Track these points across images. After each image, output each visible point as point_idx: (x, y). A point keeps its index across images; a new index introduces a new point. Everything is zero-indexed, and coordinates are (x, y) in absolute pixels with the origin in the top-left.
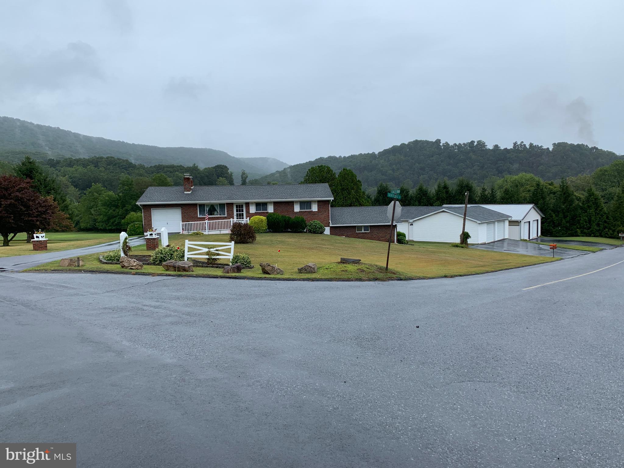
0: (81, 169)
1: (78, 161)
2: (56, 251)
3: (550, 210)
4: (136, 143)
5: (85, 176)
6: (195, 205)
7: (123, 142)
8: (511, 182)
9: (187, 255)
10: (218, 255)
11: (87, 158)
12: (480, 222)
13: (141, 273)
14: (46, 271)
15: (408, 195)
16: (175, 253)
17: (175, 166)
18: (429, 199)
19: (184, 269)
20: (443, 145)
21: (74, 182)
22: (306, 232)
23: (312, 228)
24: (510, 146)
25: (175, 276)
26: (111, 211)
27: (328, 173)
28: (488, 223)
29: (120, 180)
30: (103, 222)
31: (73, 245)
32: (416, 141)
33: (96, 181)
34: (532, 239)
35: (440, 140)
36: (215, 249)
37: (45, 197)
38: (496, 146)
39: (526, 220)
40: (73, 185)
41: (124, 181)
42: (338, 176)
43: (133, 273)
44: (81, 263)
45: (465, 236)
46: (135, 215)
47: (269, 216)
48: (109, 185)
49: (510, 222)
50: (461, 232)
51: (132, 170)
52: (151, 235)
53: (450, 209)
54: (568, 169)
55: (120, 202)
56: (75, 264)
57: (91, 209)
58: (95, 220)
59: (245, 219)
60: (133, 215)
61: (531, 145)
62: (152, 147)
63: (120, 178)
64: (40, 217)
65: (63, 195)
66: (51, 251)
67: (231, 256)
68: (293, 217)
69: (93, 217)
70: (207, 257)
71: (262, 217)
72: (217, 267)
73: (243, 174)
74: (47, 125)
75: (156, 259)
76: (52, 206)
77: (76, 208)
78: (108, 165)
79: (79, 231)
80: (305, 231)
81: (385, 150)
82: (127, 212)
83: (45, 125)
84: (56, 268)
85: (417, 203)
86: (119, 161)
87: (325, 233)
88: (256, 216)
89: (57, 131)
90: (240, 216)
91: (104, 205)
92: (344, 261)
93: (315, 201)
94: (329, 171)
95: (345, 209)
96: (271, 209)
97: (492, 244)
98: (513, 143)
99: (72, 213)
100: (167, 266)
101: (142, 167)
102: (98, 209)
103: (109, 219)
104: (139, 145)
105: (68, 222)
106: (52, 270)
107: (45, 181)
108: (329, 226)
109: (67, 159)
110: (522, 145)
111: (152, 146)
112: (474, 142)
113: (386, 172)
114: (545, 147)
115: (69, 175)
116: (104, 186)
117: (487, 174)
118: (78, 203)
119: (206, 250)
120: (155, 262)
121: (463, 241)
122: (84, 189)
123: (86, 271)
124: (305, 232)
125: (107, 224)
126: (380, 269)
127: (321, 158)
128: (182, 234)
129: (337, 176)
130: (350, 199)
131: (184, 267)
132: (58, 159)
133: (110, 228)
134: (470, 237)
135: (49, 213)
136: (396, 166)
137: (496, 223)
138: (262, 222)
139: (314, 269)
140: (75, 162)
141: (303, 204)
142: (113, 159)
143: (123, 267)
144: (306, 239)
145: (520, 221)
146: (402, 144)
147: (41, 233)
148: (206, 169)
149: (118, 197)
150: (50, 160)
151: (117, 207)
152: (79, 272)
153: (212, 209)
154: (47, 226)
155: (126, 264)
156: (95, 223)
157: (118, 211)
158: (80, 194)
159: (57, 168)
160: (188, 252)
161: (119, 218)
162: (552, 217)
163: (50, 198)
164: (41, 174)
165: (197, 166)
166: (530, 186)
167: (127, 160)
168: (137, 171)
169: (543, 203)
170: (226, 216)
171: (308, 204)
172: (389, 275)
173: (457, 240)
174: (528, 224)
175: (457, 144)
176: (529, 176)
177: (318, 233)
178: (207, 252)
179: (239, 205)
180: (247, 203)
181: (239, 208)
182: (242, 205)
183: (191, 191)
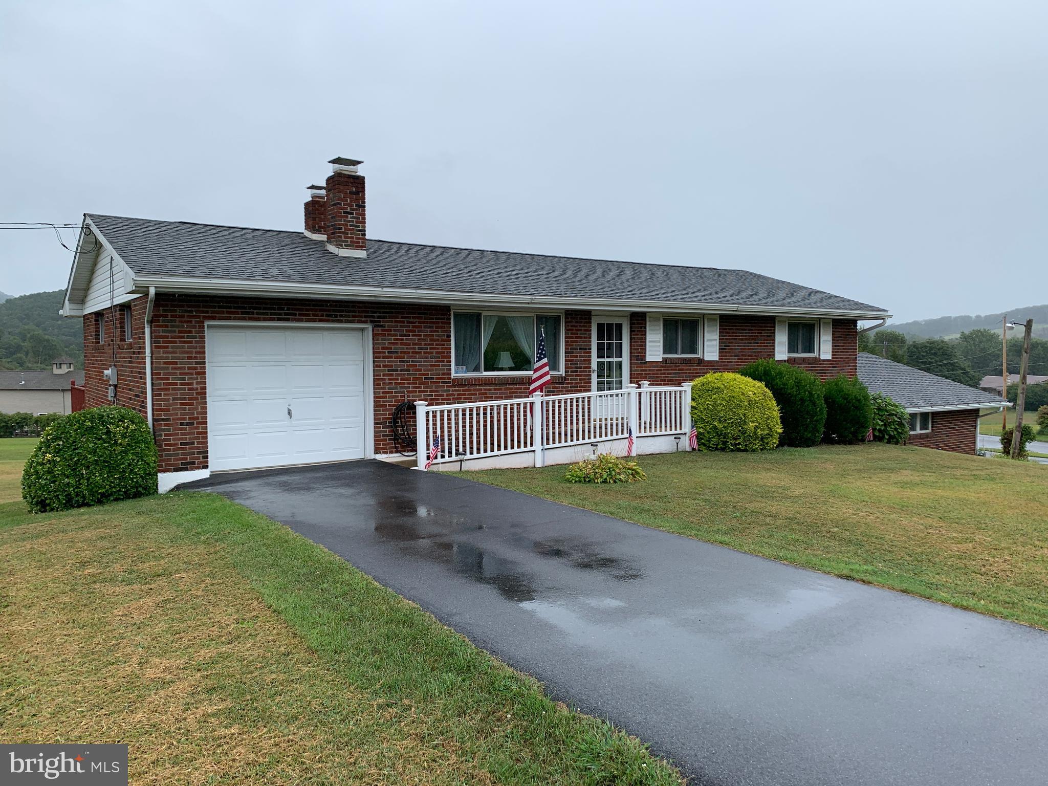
90: (610, 374)
93: (826, 322)
96: (711, 347)
141: (794, 331)
170: (563, 373)
171: (804, 332)
179: (610, 326)
180: (638, 320)
181: (609, 338)
182: (619, 327)
183: (362, 254)
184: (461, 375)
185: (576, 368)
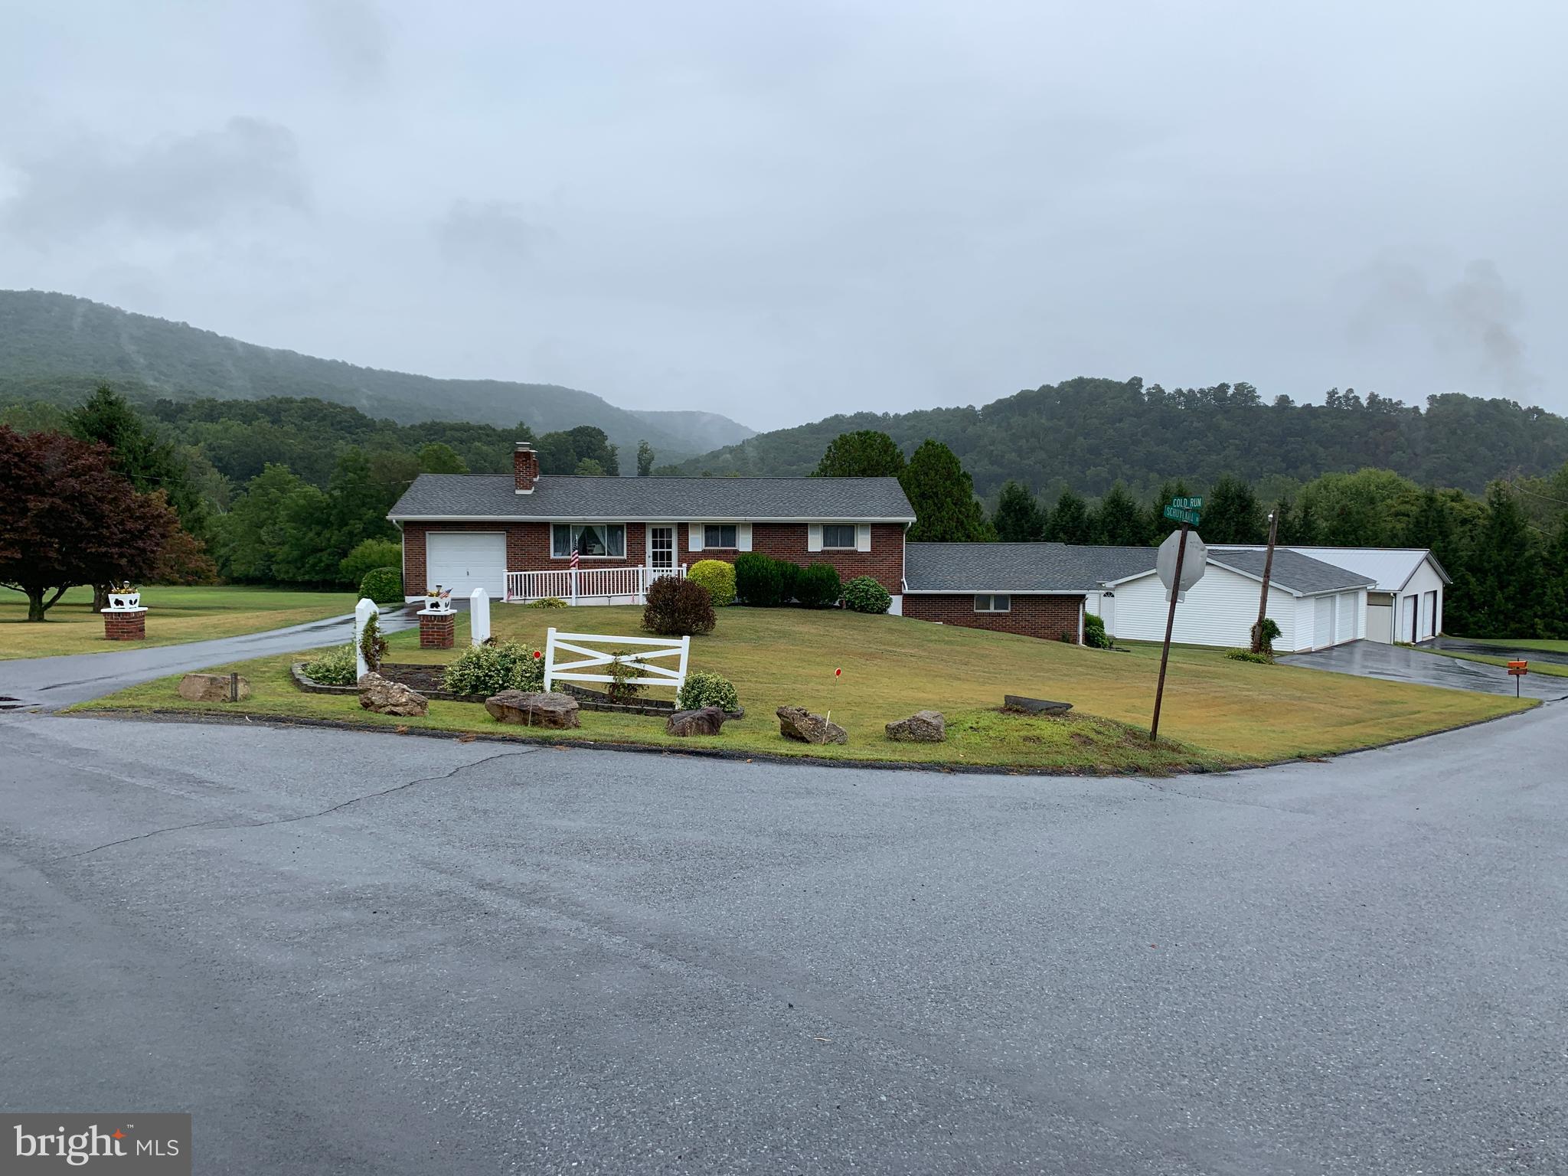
0: (237, 427)
1: (229, 406)
2: (168, 643)
3: (1461, 565)
4: (376, 367)
5: (248, 446)
6: (545, 525)
7: (344, 364)
8: (1338, 490)
9: (552, 672)
10: (642, 674)
11: (251, 399)
12: (1300, 594)
13: (426, 728)
14: (136, 714)
15: (1083, 514)
16: (519, 667)
17: (473, 426)
18: (1137, 527)
19: (554, 720)
20: (1149, 393)
21: (220, 460)
22: (840, 608)
23: (857, 598)
24: (1319, 401)
25: (529, 743)
26: (311, 534)
27: (886, 452)
28: (1318, 597)
29: (333, 457)
30: (289, 562)
31: (215, 626)
32: (1081, 379)
33: (276, 457)
34: (1422, 643)
35: (1141, 379)
36: (633, 657)
37: (145, 491)
38: (1284, 400)
39: (1410, 591)
40: (216, 467)
41: (345, 461)
42: (912, 460)
43: (401, 729)
44: (242, 689)
45: (1265, 631)
46: (376, 548)
47: (741, 562)
48: (308, 468)
49: (1370, 595)
50: (1256, 620)
51: (363, 432)
52: (435, 605)
53: (1219, 557)
54: (1468, 461)
55: (334, 512)
56: (223, 692)
57: (261, 528)
58: (270, 557)
59: (675, 568)
60: (370, 548)
61: (1373, 398)
62: (415, 377)
63: (335, 453)
64: (130, 546)
65: (192, 490)
66: (157, 641)
67: (678, 680)
68: (804, 565)
69: (264, 547)
70: (610, 679)
71: (721, 563)
72: (639, 712)
73: (644, 450)
74: (157, 316)
75: (461, 681)
76: (162, 517)
77: (222, 525)
78: (304, 419)
79: (226, 584)
80: (837, 604)
81: (1000, 402)
82: (353, 539)
83: (151, 316)
84: (167, 705)
85: (1105, 537)
86: (331, 410)
87: (891, 610)
88: (707, 561)
89: (181, 332)
90: (661, 559)
91: (294, 518)
92: (1015, 706)
93: (864, 525)
94: (887, 446)
95: (942, 547)
96: (745, 543)
97: (1326, 653)
98: (1328, 393)
99: (214, 539)
100: (501, 707)
101: (388, 426)
102: (277, 527)
103: (303, 557)
104: (382, 372)
105: (202, 561)
106: (155, 712)
107: (146, 451)
108: (901, 594)
109: (203, 401)
110: (1351, 398)
111: (415, 375)
112: (1228, 387)
113: (1003, 457)
114: (1408, 404)
115: (208, 442)
116: (295, 472)
117: (1259, 469)
118: (229, 511)
119: (606, 659)
120: (457, 692)
121: (1261, 644)
122: (246, 476)
123: (259, 719)
124: (837, 608)
125: (299, 569)
126: (1133, 734)
127: (837, 416)
128: (508, 604)
129: (907, 461)
130: (942, 522)
131: (552, 712)
132: (182, 401)
133: (307, 577)
134: (1279, 633)
135: (152, 536)
136: (1027, 441)
137: (1338, 598)
138: (723, 576)
139: (937, 728)
140: (224, 409)
141: (831, 531)
142: (315, 405)
143: (366, 706)
144: (844, 627)
145: (1395, 594)
146: (1044, 386)
147: (129, 593)
148: (549, 435)
149: (329, 500)
150: (162, 402)
151: (326, 524)
152: (236, 721)
153: (588, 538)
154: (146, 572)
155: (376, 699)
156: (269, 566)
157: (328, 536)
158: (231, 491)
159: (179, 423)
160: (555, 663)
161: (329, 555)
162: (1468, 583)
163: (157, 496)
164: (136, 433)
165: (528, 428)
166: (1399, 501)
167: (353, 409)
168: (377, 437)
169: (1444, 547)
170: (625, 557)
171: (847, 531)
172: (1169, 756)
173: (1244, 641)
174: (1411, 602)
175: (1185, 390)
176: (1386, 475)
177: (871, 612)
178: (611, 665)
179: (662, 532)
180: (683, 527)
181: (661, 537)
182: (669, 531)
185: (634, 555)
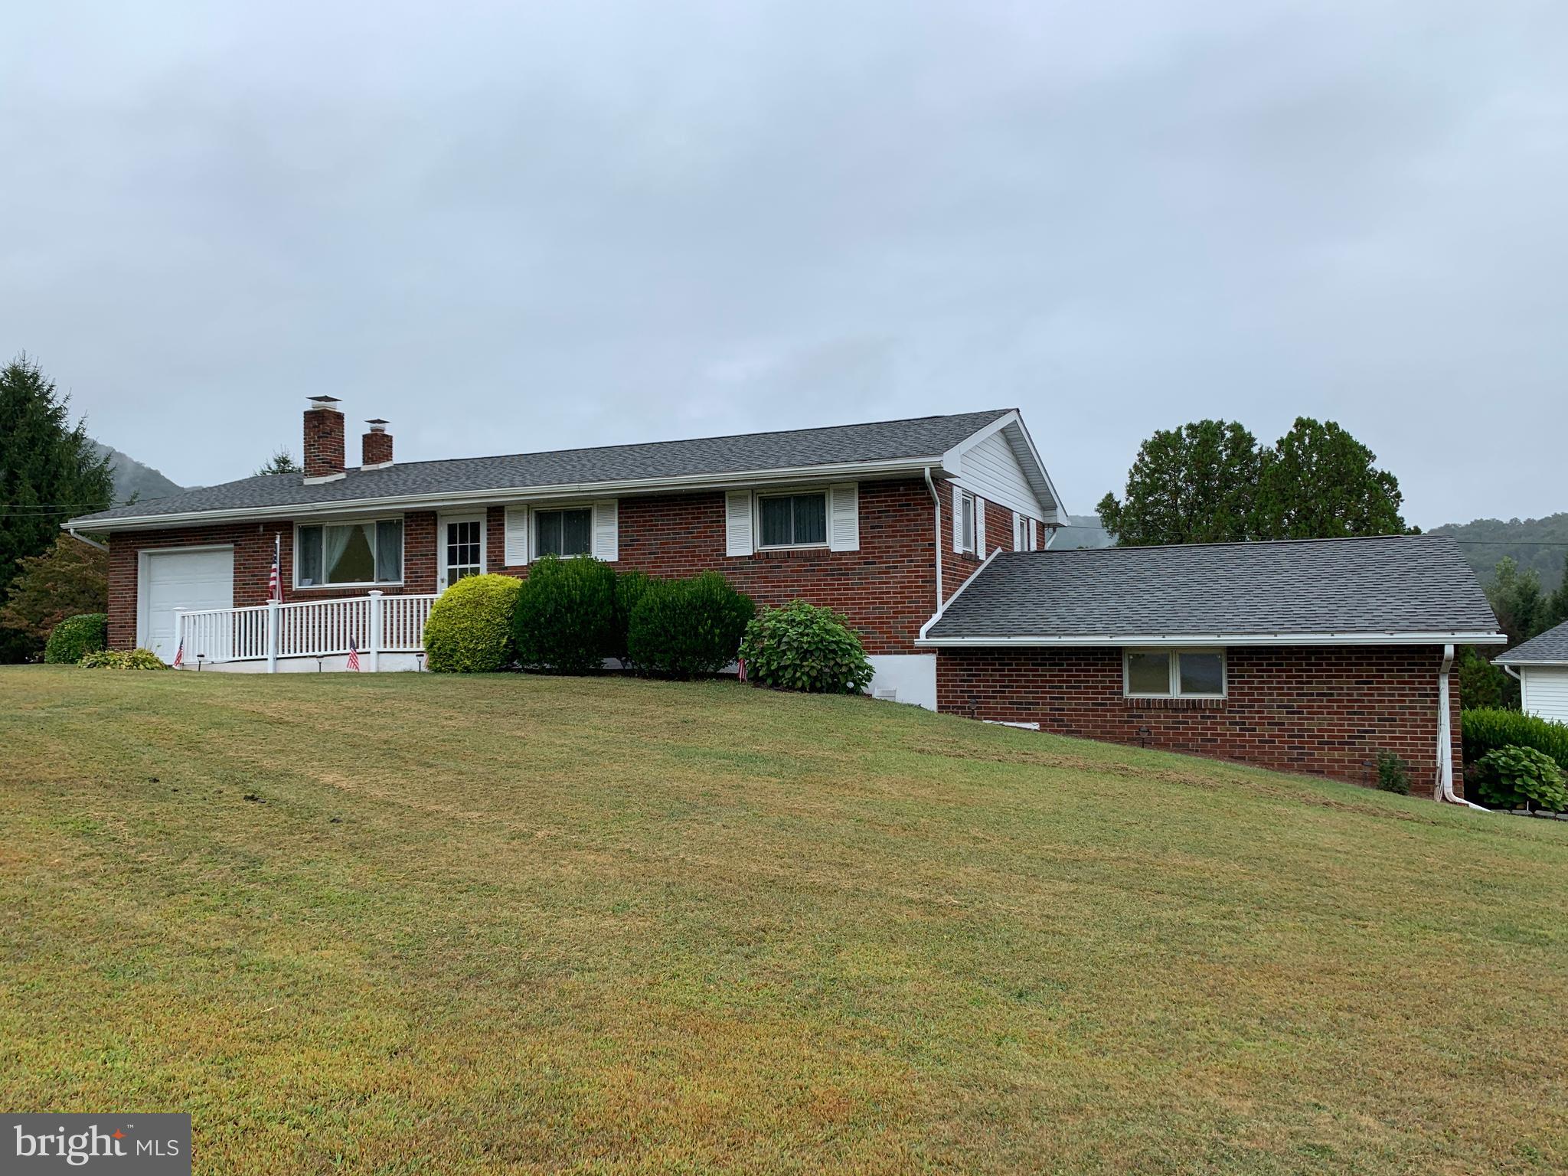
22: (733, 678)
80: (729, 669)
93: (840, 490)
96: (606, 544)
124: (725, 678)
141: (779, 510)
170: (402, 583)
179: (464, 526)
180: (496, 514)
181: (463, 539)
182: (476, 527)
183: (342, 476)
184: (304, 587)
185: (416, 577)
